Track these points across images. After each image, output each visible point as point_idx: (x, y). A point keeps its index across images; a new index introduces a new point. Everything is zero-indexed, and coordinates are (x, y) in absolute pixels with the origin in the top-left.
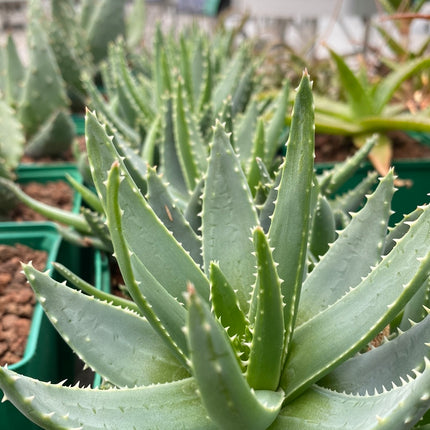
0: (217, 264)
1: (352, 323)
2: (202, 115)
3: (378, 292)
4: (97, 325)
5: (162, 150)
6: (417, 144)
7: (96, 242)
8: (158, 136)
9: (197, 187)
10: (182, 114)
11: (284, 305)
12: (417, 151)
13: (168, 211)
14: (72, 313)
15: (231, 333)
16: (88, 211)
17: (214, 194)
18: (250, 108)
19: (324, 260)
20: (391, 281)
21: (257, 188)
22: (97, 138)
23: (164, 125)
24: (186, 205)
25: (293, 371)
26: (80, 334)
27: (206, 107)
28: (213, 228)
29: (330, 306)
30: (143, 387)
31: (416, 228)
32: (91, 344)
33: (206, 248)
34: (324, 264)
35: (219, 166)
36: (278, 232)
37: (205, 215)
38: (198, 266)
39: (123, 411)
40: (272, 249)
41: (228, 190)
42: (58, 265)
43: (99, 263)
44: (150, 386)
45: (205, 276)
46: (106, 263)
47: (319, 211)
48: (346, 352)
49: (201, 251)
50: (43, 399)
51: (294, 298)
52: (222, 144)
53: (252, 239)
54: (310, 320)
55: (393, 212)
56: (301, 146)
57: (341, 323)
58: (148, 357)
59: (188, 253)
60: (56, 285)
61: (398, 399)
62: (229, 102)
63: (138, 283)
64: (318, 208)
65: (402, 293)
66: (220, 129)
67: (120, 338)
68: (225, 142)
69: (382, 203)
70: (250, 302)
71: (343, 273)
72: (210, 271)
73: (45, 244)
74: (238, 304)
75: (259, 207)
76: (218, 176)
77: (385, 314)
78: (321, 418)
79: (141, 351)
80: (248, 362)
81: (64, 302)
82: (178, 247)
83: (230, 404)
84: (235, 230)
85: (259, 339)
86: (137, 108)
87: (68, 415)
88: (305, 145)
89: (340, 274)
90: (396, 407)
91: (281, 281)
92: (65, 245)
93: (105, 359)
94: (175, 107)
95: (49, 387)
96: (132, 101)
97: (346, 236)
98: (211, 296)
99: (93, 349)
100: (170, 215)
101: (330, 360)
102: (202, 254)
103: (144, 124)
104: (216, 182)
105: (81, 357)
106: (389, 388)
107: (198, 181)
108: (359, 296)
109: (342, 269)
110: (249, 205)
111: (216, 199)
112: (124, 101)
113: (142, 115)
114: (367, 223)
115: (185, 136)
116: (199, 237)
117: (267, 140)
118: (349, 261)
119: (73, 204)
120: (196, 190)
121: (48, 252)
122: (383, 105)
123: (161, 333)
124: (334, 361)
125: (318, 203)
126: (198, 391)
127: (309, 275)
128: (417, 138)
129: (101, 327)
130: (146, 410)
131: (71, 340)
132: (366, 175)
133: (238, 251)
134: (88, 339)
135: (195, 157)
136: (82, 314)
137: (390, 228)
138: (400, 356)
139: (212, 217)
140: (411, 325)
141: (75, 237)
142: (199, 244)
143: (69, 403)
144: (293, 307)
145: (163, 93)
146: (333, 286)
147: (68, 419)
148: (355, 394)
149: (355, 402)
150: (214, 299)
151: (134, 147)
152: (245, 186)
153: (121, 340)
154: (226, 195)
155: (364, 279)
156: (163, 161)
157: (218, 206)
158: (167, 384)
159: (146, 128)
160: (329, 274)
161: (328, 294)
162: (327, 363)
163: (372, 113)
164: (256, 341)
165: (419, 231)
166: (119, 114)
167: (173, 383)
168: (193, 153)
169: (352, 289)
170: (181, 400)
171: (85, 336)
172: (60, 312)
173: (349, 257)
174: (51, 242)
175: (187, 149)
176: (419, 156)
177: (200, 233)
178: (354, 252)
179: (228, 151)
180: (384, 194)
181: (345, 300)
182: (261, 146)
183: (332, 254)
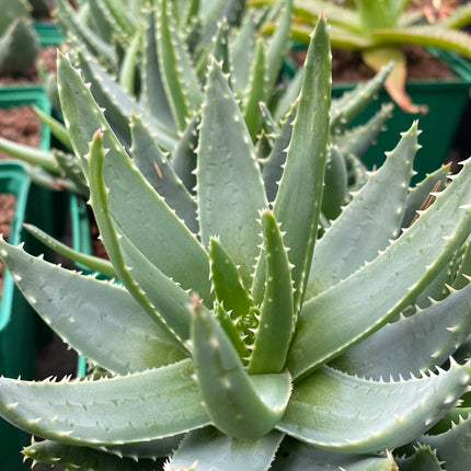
0: (217, 239)
1: (366, 303)
2: (189, 30)
3: (397, 270)
4: (82, 302)
5: (144, 75)
6: (434, 60)
7: (69, 184)
8: (139, 54)
9: (187, 128)
10: (167, 35)
11: (294, 290)
12: (433, 69)
13: (156, 166)
14: (52, 291)
15: (233, 316)
16: (61, 154)
17: (210, 148)
18: (246, 21)
19: (336, 226)
20: (413, 259)
21: (259, 137)
22: (71, 86)
23: (146, 44)
24: (176, 146)
25: (300, 351)
26: (62, 315)
27: (194, 20)
28: (209, 188)
29: (342, 281)
30: (137, 374)
31: (442, 199)
32: (76, 326)
33: (202, 212)
34: (336, 230)
35: (216, 113)
36: (287, 201)
37: (200, 173)
38: (194, 236)
39: (116, 404)
40: (282, 234)
41: (227, 143)
42: (32, 228)
43: (75, 210)
44: (145, 372)
45: (203, 246)
46: (83, 210)
47: (330, 163)
48: (360, 336)
49: (197, 215)
50: (27, 402)
51: (304, 275)
52: (219, 88)
53: (260, 221)
54: (320, 295)
55: (416, 173)
56: (315, 103)
57: (355, 303)
58: (141, 336)
59: (182, 221)
60: (32, 261)
61: (418, 397)
62: (223, 25)
63: (128, 269)
64: (329, 161)
65: (425, 275)
66: (216, 70)
67: (108, 317)
68: (223, 86)
69: (404, 163)
70: (254, 275)
71: (357, 241)
72: (210, 248)
73: (12, 186)
74: (241, 282)
75: (263, 161)
76: (216, 126)
77: (405, 297)
78: (331, 405)
79: (132, 330)
80: (252, 347)
81: (42, 279)
82: (172, 215)
83: (239, 417)
84: (236, 191)
85: (266, 326)
86: (112, 21)
87: (56, 417)
88: (319, 101)
89: (353, 243)
90: (415, 406)
91: (286, 249)
92: (35, 189)
93: (92, 342)
94: (158, 25)
95: (34, 387)
96: (107, 12)
97: (361, 199)
98: (211, 275)
99: (79, 331)
100: (159, 172)
101: (342, 343)
102: (198, 218)
103: (121, 41)
104: (212, 133)
105: (65, 341)
106: (407, 377)
107: (188, 121)
108: (375, 273)
109: (355, 237)
110: (251, 161)
111: (213, 154)
112: (96, 12)
113: (118, 29)
114: (385, 185)
115: (171, 61)
116: (193, 197)
117: (267, 66)
118: (364, 228)
119: (41, 136)
120: (186, 131)
121: (16, 195)
122: (398, 13)
123: (156, 319)
124: (346, 345)
125: (329, 155)
126: (195, 377)
127: (318, 242)
128: (435, 53)
129: (86, 305)
130: (141, 401)
131: (53, 322)
132: (379, 108)
133: (238, 215)
134: (72, 320)
135: (184, 85)
136: (63, 292)
137: (410, 189)
138: (418, 336)
139: (209, 175)
140: (430, 303)
141: (45, 179)
142: (195, 206)
143: (56, 403)
144: (302, 284)
145: (143, 4)
146: (345, 256)
147: (57, 421)
148: (368, 379)
149: (369, 388)
150: (215, 278)
151: (110, 72)
152: (247, 139)
153: (110, 319)
154: (224, 149)
155: (381, 253)
156: (145, 87)
157: (216, 162)
158: (163, 368)
159: (124, 46)
160: (340, 242)
161: (339, 264)
162: (339, 346)
163: (385, 25)
164: (262, 327)
165: (446, 204)
166: (91, 26)
167: (170, 366)
168: (181, 81)
169: (367, 264)
170: (180, 386)
171: (69, 317)
172: (39, 291)
173: (364, 223)
174: (19, 184)
175: (173, 77)
176: (436, 76)
177: (194, 193)
178: (369, 218)
179: (226, 96)
180: (406, 152)
181: (359, 276)
182: (260, 73)
183: (345, 219)
